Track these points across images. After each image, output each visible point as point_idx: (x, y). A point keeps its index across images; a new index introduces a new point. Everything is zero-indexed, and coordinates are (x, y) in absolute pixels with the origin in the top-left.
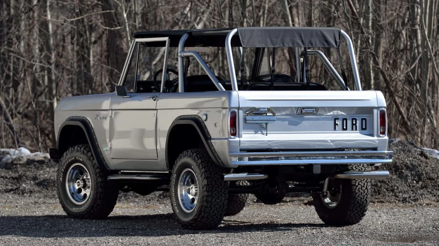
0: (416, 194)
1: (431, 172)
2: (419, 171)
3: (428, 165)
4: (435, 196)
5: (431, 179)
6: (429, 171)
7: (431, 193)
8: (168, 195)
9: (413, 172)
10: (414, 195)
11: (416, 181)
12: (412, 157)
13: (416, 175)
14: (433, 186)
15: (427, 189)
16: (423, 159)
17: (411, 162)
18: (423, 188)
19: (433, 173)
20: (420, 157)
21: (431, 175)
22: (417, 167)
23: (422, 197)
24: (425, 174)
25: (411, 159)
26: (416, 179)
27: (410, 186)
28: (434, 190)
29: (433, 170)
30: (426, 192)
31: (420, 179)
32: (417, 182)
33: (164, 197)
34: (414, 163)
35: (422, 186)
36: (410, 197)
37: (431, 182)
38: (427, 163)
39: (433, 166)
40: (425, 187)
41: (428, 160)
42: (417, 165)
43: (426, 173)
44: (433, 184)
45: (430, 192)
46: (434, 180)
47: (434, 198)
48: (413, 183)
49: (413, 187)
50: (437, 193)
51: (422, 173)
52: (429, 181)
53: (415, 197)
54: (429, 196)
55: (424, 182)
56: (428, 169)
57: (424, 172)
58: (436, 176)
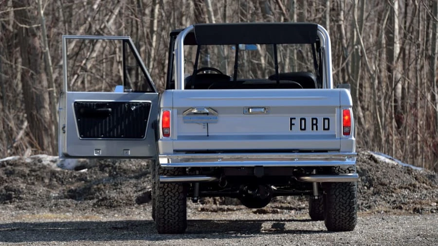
0: (368, 200)
1: (382, 177)
2: (369, 176)
3: (378, 170)
4: (388, 202)
5: (383, 184)
6: (380, 176)
7: (384, 200)
8: (103, 204)
9: (364, 178)
10: (366, 202)
11: (367, 187)
12: (361, 161)
13: (367, 180)
14: (385, 192)
15: (379, 195)
16: (372, 163)
17: (361, 166)
18: (375, 194)
19: (384, 178)
20: (369, 161)
21: (383, 180)
22: (368, 172)
23: (376, 204)
24: (376, 180)
25: (360, 163)
26: (367, 184)
27: (361, 192)
28: (388, 197)
29: (384, 175)
30: (378, 199)
31: (371, 185)
32: (369, 188)
33: (99, 206)
34: (364, 168)
35: (373, 192)
36: (362, 204)
37: (383, 188)
38: (377, 167)
39: (384, 170)
40: (378, 193)
41: (378, 165)
42: (367, 170)
43: (378, 179)
44: (385, 190)
45: (383, 198)
46: (386, 185)
47: (388, 205)
48: (364, 189)
49: (365, 193)
50: (390, 200)
51: (373, 178)
52: (381, 187)
53: (367, 203)
54: (383, 203)
55: (375, 188)
56: (379, 174)
57: (375, 177)
58: (388, 181)
